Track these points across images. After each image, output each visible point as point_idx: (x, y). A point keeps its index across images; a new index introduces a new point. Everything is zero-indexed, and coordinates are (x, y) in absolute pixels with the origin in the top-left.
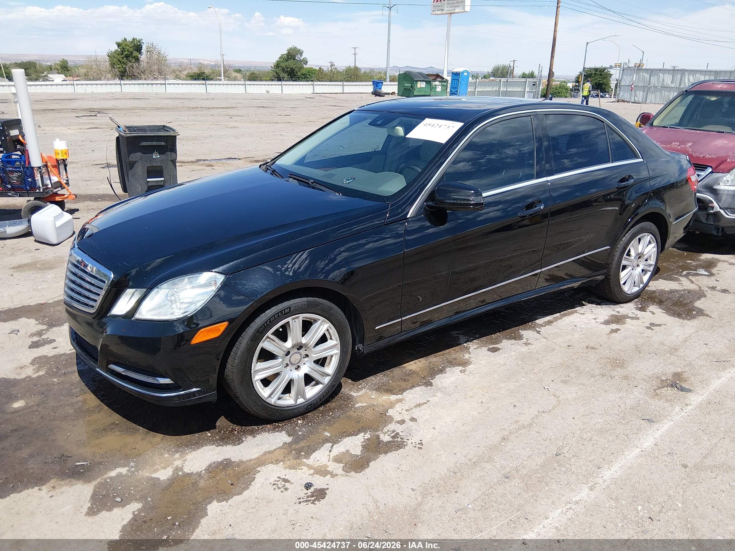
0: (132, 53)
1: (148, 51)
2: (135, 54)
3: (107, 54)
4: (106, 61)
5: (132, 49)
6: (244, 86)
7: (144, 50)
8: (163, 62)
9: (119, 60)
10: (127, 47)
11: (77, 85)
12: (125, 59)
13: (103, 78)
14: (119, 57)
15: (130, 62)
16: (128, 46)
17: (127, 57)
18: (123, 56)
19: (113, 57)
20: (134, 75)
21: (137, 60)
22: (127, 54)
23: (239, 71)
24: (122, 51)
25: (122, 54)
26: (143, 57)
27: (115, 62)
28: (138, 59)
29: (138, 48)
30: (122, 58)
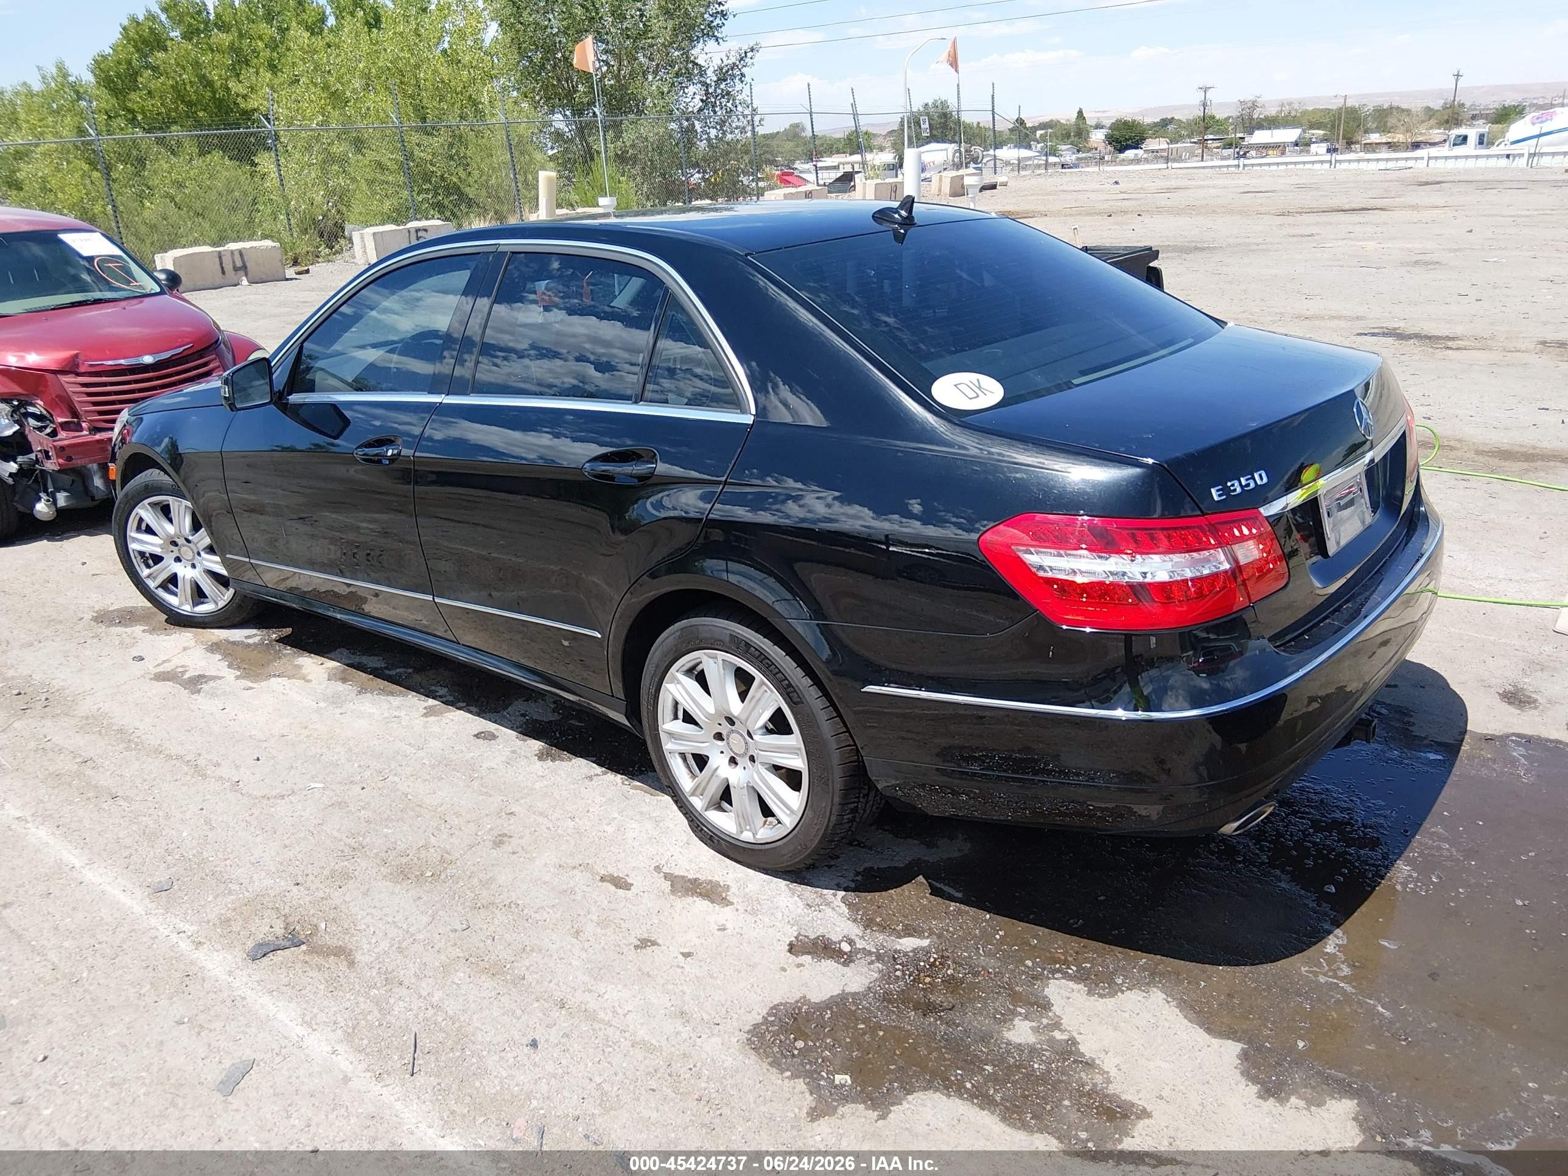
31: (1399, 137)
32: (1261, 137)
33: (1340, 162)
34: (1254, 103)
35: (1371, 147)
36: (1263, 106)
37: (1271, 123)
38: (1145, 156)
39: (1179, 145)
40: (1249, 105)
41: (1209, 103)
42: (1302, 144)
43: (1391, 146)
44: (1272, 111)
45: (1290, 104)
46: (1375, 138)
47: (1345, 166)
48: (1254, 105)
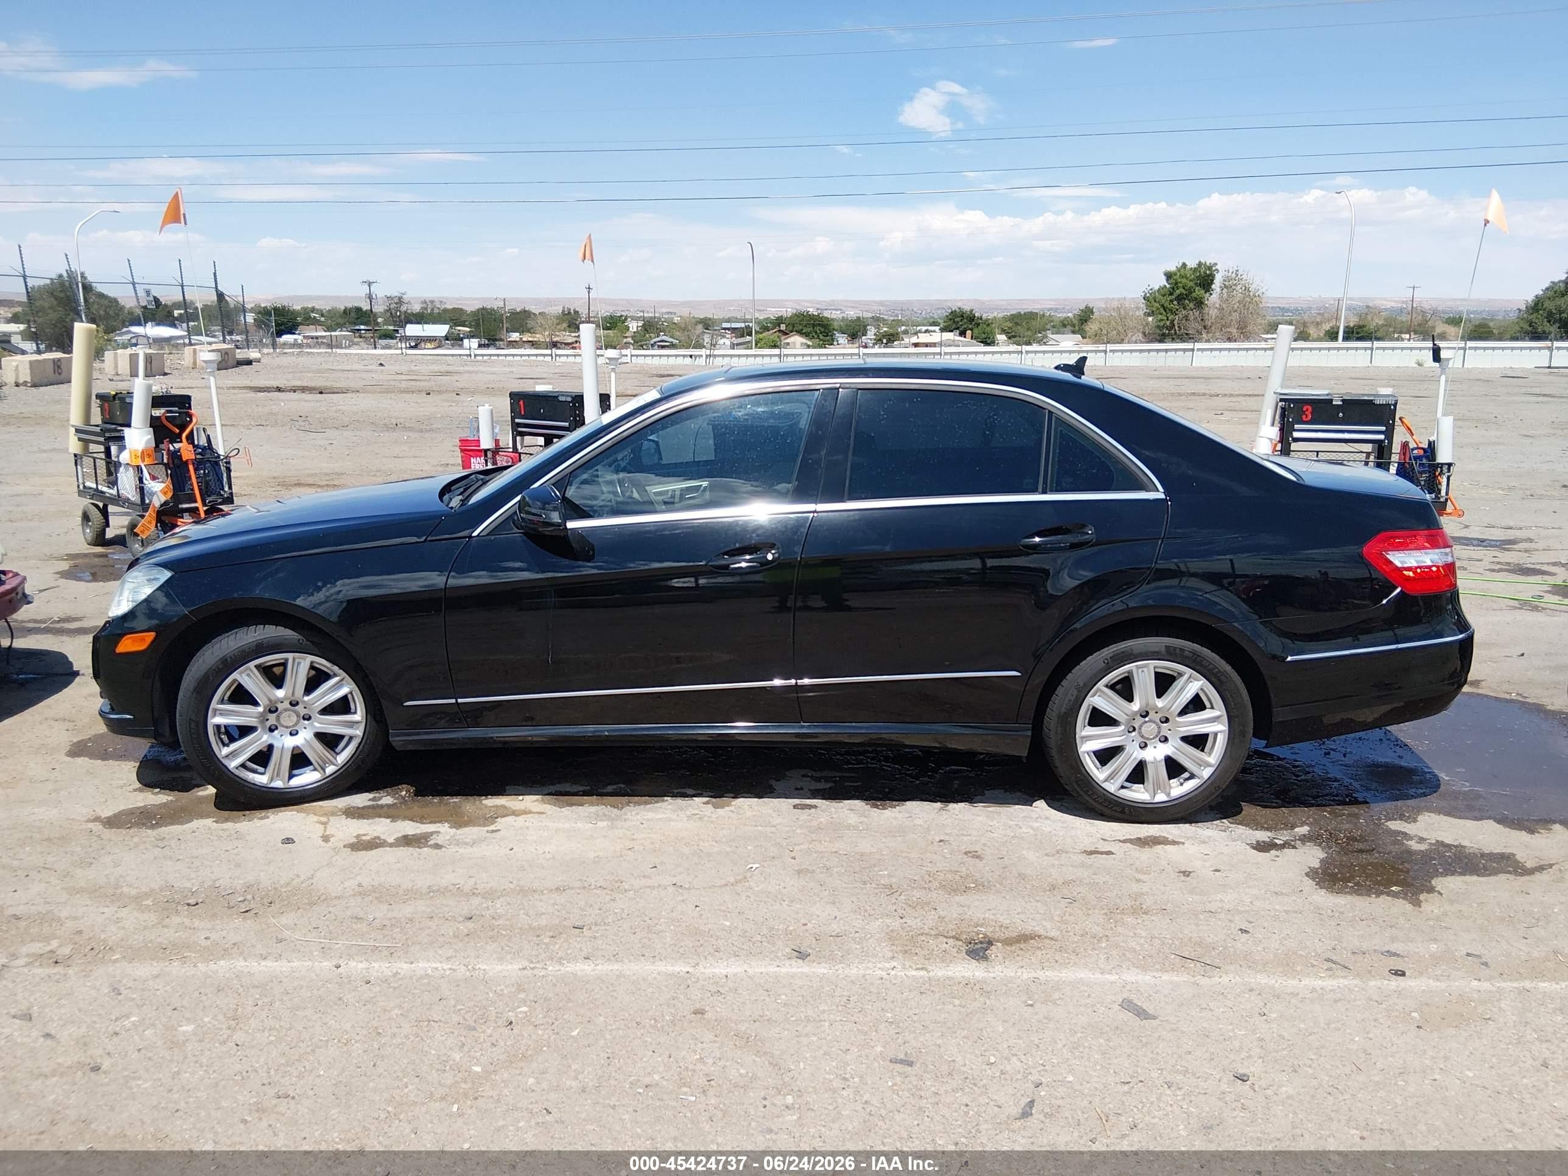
0: (1190, 291)
1: (1226, 286)
2: (1199, 292)
3: (1143, 294)
4: (1138, 308)
5: (1191, 284)
6: (1369, 352)
7: (1217, 285)
8: (1251, 306)
9: (1163, 306)
10: (1184, 281)
11: (1027, 352)
12: (1175, 302)
13: (1126, 340)
14: (1163, 301)
15: (1185, 308)
16: (1187, 278)
17: (1180, 299)
18: (1173, 297)
19: (1153, 301)
20: (1187, 334)
21: (1200, 303)
22: (1182, 294)
23: (1455, 321)
24: (1173, 289)
25: (1171, 294)
26: (1213, 299)
27: (1154, 309)
28: (1202, 303)
29: (1205, 279)
30: (1171, 301)
31: (538, 337)
32: (412, 330)
33: (560, 356)
34: (400, 298)
35: (512, 344)
36: (409, 303)
37: (420, 318)
38: (305, 341)
39: (337, 333)
40: (396, 300)
41: (374, 296)
42: (455, 339)
43: (533, 344)
44: (416, 308)
45: (432, 302)
46: (515, 336)
47: (563, 359)
48: (400, 301)
